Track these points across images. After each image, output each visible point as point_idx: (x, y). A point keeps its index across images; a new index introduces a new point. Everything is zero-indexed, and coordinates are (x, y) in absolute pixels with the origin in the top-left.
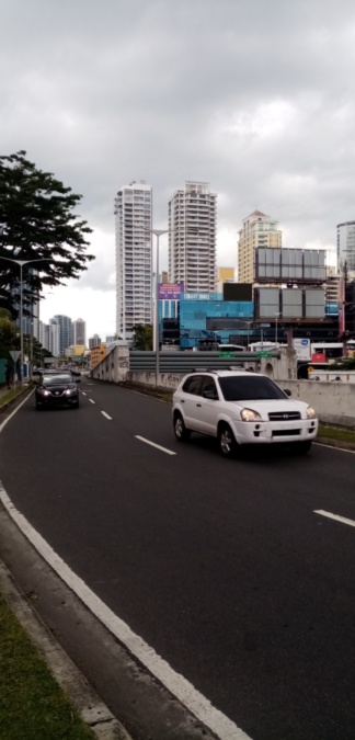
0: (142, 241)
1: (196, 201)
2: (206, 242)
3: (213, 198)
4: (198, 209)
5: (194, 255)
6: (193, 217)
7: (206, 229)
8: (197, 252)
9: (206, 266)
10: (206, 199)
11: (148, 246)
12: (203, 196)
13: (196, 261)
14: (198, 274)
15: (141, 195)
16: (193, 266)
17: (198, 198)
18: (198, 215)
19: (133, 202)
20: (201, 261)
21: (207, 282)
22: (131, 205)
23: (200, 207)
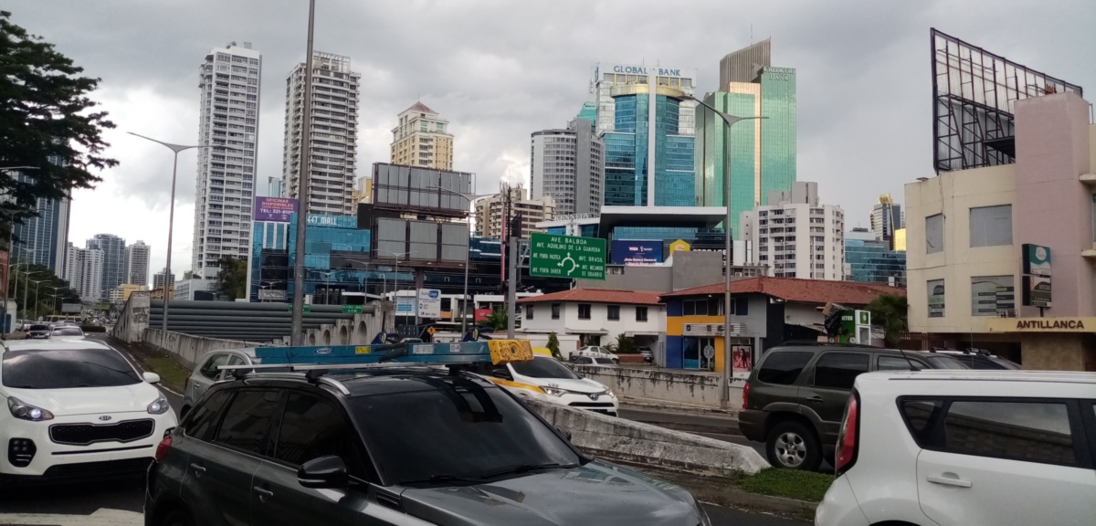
0: (243, 131)
1: (328, 81)
2: (342, 141)
3: (354, 79)
4: (331, 93)
5: (322, 158)
6: (323, 104)
7: (343, 122)
8: (328, 155)
9: (341, 176)
10: (344, 79)
11: (251, 139)
12: (340, 75)
13: (325, 166)
14: (327, 186)
15: (243, 64)
16: (320, 174)
17: (332, 76)
18: (331, 101)
19: (230, 72)
20: (332, 167)
21: (341, 198)
22: (227, 77)
23: (335, 90)
